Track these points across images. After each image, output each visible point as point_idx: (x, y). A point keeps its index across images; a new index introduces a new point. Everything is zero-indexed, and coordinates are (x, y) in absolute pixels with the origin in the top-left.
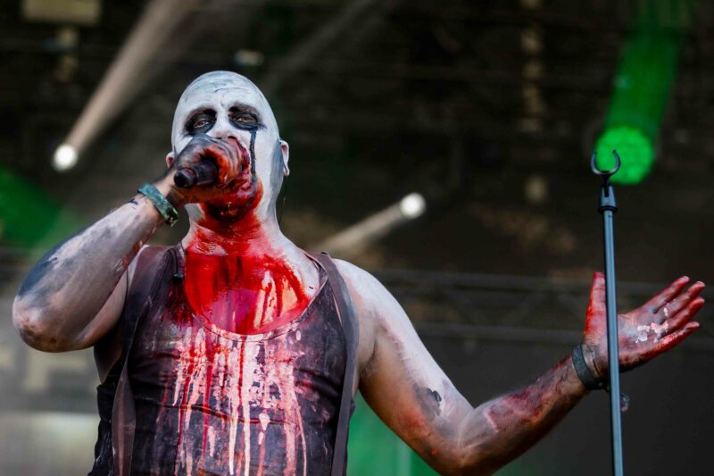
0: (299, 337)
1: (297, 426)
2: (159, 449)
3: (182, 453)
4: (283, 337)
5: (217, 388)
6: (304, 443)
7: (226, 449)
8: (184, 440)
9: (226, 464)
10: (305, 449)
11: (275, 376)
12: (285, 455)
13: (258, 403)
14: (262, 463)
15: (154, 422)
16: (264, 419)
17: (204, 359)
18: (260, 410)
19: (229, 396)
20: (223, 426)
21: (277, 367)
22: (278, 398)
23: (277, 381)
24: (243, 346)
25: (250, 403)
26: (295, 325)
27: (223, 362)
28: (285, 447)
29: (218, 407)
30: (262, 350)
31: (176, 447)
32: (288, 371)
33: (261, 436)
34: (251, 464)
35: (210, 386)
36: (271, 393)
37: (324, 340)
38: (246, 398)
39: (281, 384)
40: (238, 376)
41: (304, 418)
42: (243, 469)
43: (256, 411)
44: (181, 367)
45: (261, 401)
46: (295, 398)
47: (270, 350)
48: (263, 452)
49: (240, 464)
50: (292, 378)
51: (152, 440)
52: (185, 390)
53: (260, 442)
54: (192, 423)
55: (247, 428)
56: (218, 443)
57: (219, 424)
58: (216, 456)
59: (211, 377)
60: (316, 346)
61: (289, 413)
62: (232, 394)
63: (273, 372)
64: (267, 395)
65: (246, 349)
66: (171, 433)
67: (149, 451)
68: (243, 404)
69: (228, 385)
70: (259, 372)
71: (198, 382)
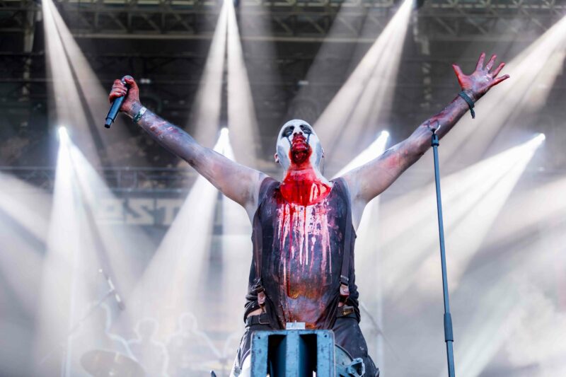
0: (328, 204)
1: (327, 242)
3: (282, 258)
5: (295, 227)
6: (330, 248)
7: (299, 255)
8: (282, 253)
9: (299, 261)
10: (330, 251)
12: (322, 255)
14: (313, 258)
15: (272, 246)
16: (314, 240)
18: (312, 235)
21: (320, 216)
22: (320, 229)
23: (320, 222)
24: (305, 210)
25: (309, 233)
26: (326, 200)
28: (322, 251)
31: (280, 256)
32: (325, 218)
33: (312, 247)
34: (309, 259)
36: (318, 227)
37: (338, 203)
38: (307, 230)
39: (322, 223)
40: (304, 222)
41: (331, 238)
42: (305, 261)
45: (313, 231)
46: (327, 229)
47: (317, 210)
49: (304, 259)
50: (326, 221)
52: (282, 230)
53: (312, 250)
55: (307, 244)
56: (295, 253)
57: (296, 244)
58: (295, 258)
59: (292, 223)
60: (335, 207)
61: (324, 236)
62: (301, 229)
63: (319, 218)
64: (316, 229)
65: (307, 211)
68: (306, 234)
69: (299, 226)
70: (313, 219)
71: (287, 226)
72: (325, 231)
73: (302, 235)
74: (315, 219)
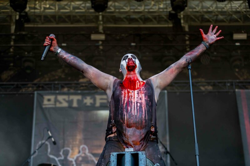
1: (144, 106)
2: (120, 112)
4: (142, 89)
5: (130, 99)
8: (124, 110)
9: (132, 113)
10: (146, 110)
11: (141, 96)
12: (142, 111)
14: (138, 112)
15: (119, 107)
17: (127, 94)
18: (138, 102)
19: (132, 100)
20: (131, 106)
21: (141, 94)
22: (141, 100)
24: (134, 92)
25: (136, 101)
27: (130, 95)
28: (142, 109)
29: (130, 103)
30: (138, 92)
31: (123, 111)
35: (128, 99)
37: (148, 89)
40: (133, 97)
42: (135, 113)
43: (137, 103)
44: (123, 96)
48: (139, 110)
51: (119, 111)
52: (124, 100)
53: (138, 108)
54: (126, 106)
55: (135, 106)
58: (130, 112)
59: (128, 97)
60: (147, 91)
61: (143, 103)
66: (122, 108)
67: (118, 113)
71: (126, 98)
72: (143, 101)
73: (133, 102)
74: (139, 96)
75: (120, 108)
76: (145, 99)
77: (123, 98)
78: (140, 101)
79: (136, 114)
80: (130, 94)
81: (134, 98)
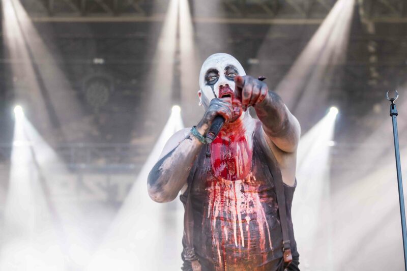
1: (263, 218)
2: (204, 238)
3: (214, 240)
5: (226, 207)
6: (267, 224)
7: (233, 236)
8: (214, 234)
9: (233, 242)
10: (268, 227)
11: (250, 197)
12: (259, 233)
13: (245, 212)
14: (249, 239)
16: (248, 219)
17: (220, 194)
18: (246, 215)
19: (231, 210)
20: (230, 226)
22: (253, 207)
23: (252, 199)
24: (234, 186)
25: (241, 212)
27: (227, 196)
28: (258, 229)
29: (227, 216)
30: (242, 186)
31: (212, 238)
32: (257, 195)
33: (247, 227)
34: (245, 241)
35: (223, 207)
36: (250, 206)
38: (239, 210)
39: (254, 200)
40: (235, 200)
41: (267, 213)
42: (241, 243)
43: (244, 216)
44: (210, 199)
45: (246, 211)
46: (260, 205)
47: (246, 187)
48: (249, 234)
49: (239, 241)
52: (212, 210)
53: (247, 230)
54: (217, 227)
55: (241, 225)
56: (229, 233)
57: (228, 225)
58: (228, 239)
59: (223, 202)
61: (259, 213)
62: (233, 209)
64: (248, 207)
65: (236, 187)
66: (208, 230)
68: (238, 214)
69: (231, 205)
70: (244, 197)
71: (217, 205)
72: (259, 207)
73: (234, 216)
74: (246, 197)
75: (203, 229)
76: (262, 203)
77: (210, 204)
78: (249, 211)
79: (243, 245)
80: (226, 194)
81: (236, 204)
